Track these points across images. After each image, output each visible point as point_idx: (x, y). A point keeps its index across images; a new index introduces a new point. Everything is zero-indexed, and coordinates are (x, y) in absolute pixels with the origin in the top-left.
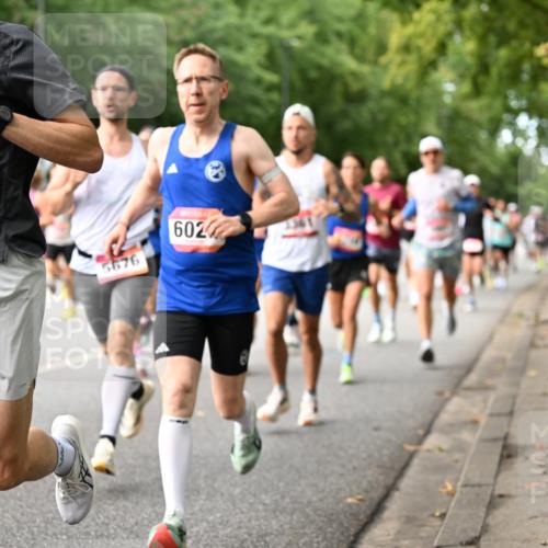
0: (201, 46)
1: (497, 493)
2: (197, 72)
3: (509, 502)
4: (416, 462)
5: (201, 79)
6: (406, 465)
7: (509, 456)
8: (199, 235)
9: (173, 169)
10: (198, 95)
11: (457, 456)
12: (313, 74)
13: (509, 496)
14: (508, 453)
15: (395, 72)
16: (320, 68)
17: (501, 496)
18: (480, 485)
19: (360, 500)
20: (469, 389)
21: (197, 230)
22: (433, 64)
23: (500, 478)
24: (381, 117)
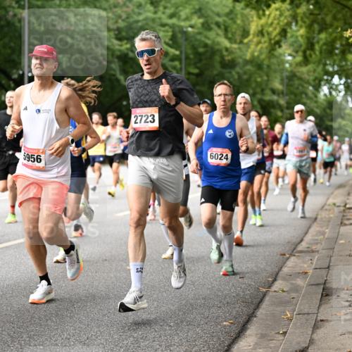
0: (226, 82)
1: (319, 318)
2: (224, 92)
3: (326, 324)
4: (267, 298)
5: (225, 95)
6: (261, 301)
7: (327, 295)
8: (220, 159)
9: (211, 132)
10: (225, 101)
11: (294, 295)
12: (201, 50)
13: (327, 321)
14: (327, 293)
15: (254, 48)
16: (206, 45)
17: (322, 321)
18: (308, 314)
19: (231, 323)
20: (301, 252)
21: (220, 157)
22: (278, 43)
23: (321, 309)
24: (245, 77)
